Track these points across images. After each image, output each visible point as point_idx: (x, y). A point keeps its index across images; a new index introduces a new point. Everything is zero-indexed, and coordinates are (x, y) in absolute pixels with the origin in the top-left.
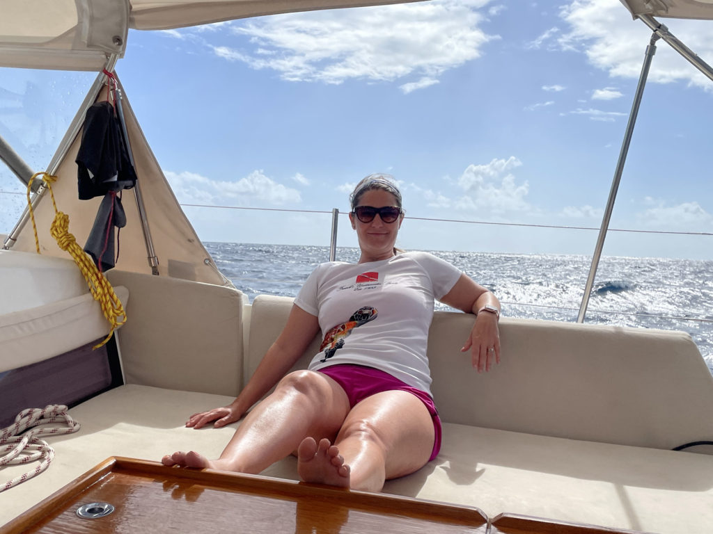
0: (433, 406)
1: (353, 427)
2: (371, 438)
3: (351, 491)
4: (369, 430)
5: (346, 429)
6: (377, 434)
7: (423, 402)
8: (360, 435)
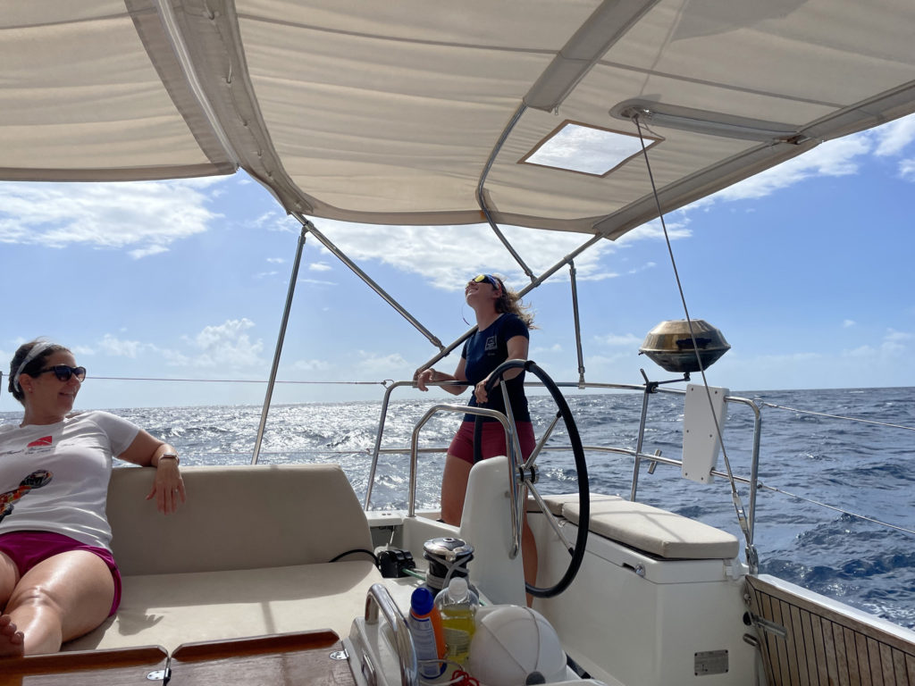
0: (113, 562)
1: (24, 595)
2: (45, 603)
3: (25, 657)
4: (43, 595)
5: (17, 598)
6: (52, 598)
7: (103, 559)
8: (33, 602)
